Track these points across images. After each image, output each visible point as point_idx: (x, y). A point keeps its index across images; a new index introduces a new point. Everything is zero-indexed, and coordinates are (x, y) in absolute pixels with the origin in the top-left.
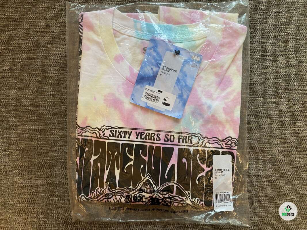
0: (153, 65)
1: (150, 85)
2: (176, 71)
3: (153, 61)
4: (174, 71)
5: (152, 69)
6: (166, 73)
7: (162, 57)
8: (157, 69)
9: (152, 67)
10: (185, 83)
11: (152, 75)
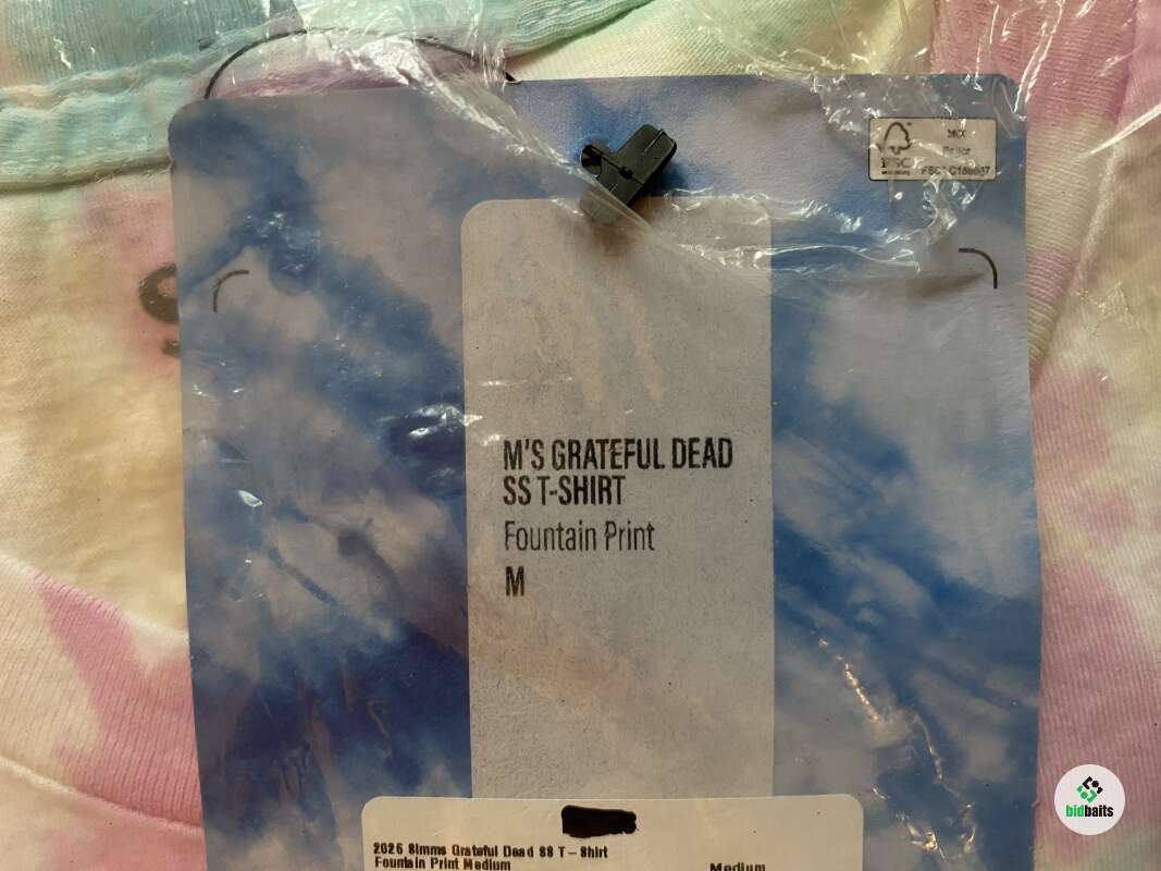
0: (339, 482)
1: (408, 779)
2: (718, 454)
3: (327, 424)
4: (685, 452)
5: (353, 543)
6: (577, 539)
7: (439, 326)
8: (431, 515)
9: (352, 514)
10: (920, 569)
11: (387, 631)
